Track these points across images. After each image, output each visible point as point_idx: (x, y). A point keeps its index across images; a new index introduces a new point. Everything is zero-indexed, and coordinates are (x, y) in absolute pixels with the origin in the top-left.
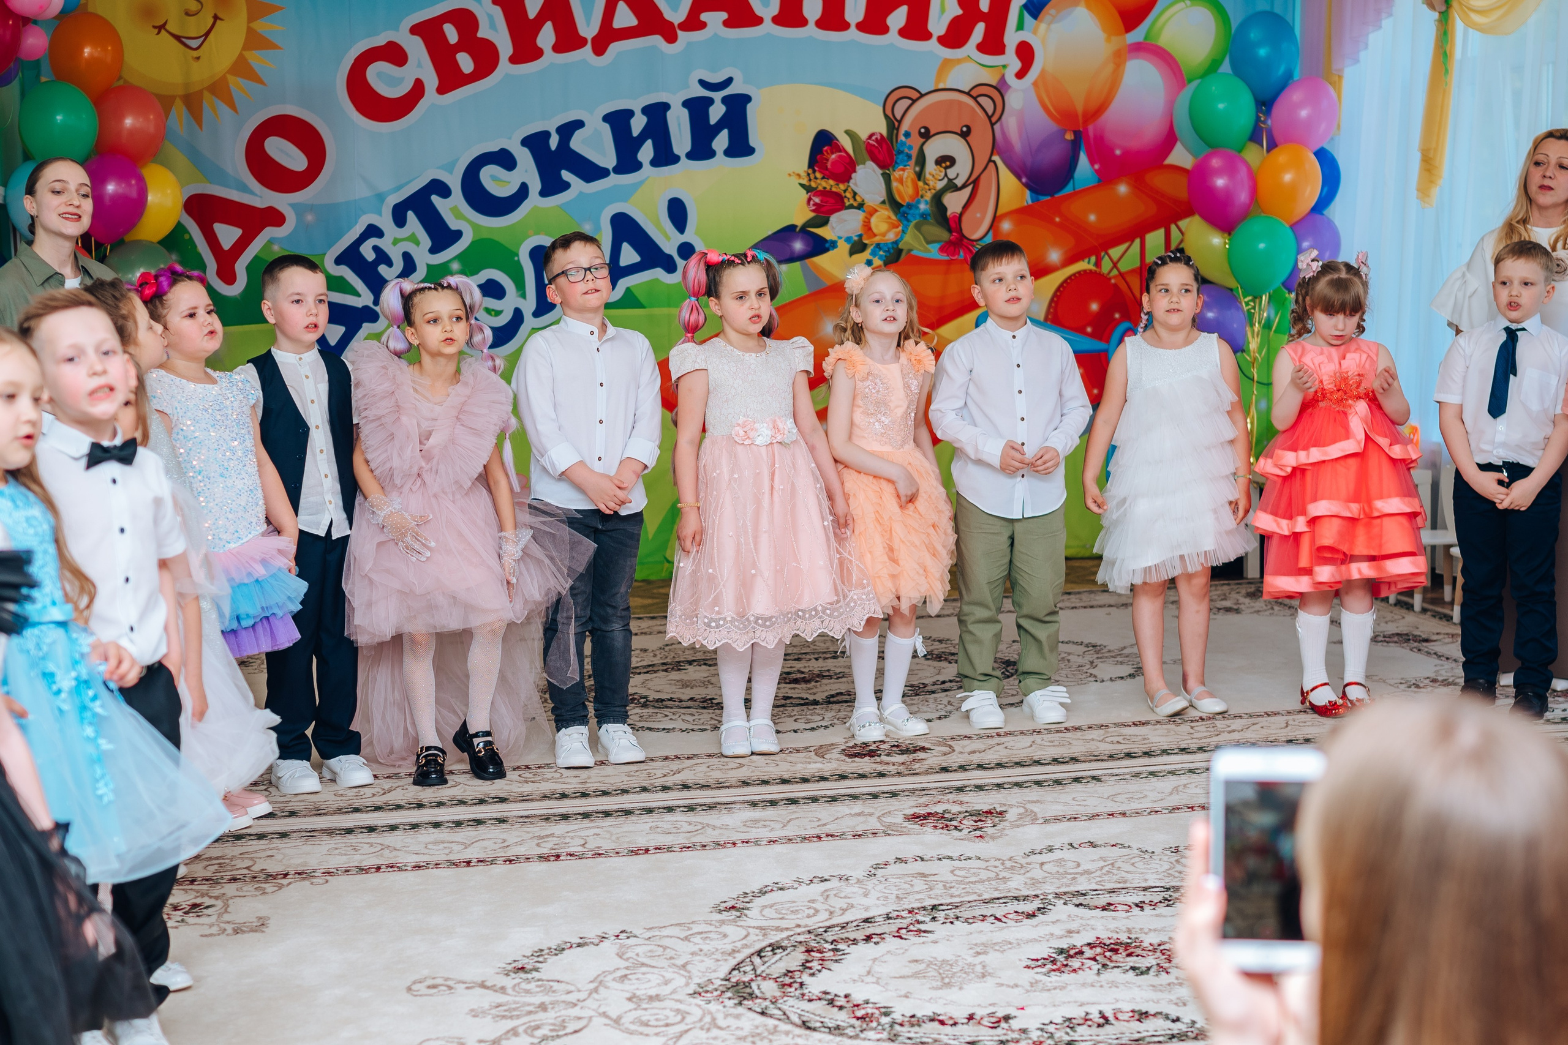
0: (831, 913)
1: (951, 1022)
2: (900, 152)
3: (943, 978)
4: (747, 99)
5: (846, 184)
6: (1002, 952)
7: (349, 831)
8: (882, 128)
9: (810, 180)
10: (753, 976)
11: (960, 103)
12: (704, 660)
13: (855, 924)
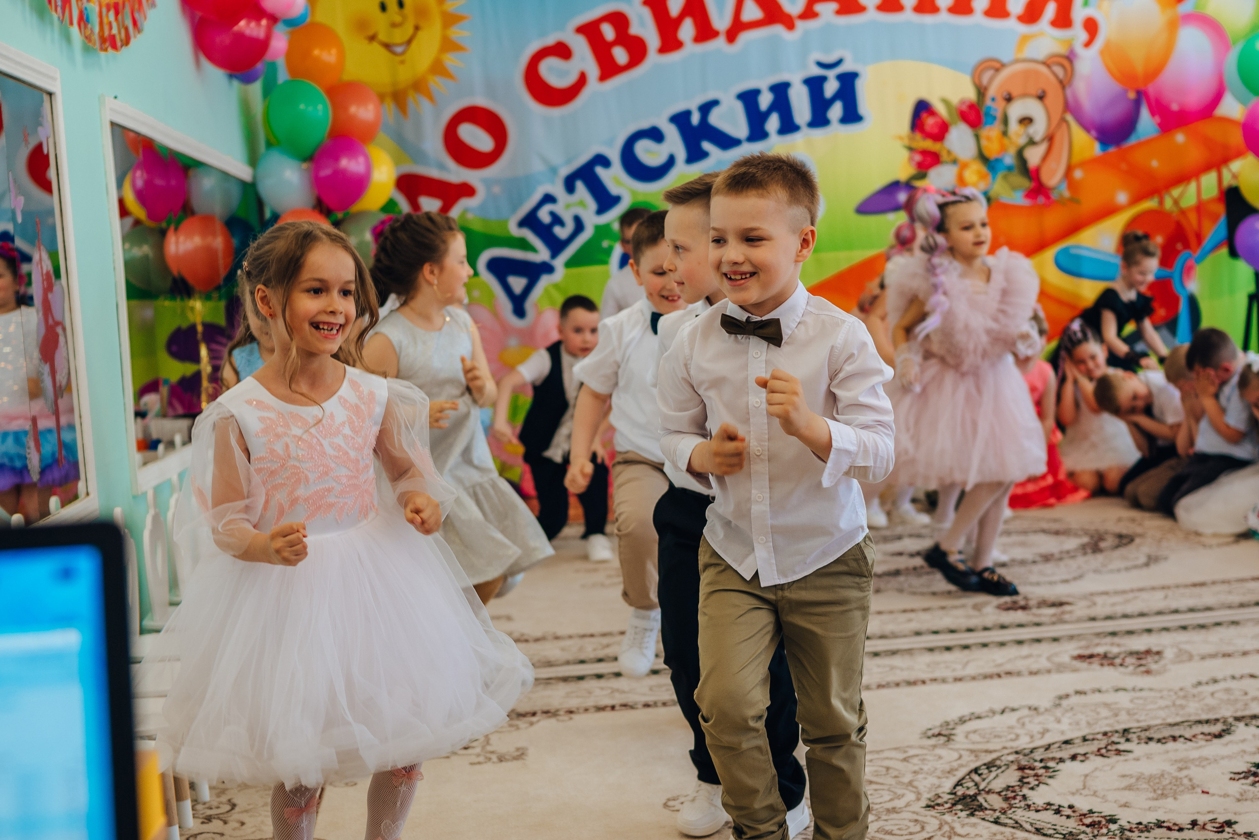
0: (1032, 737)
1: (1176, 828)
2: (987, 114)
3: (1155, 791)
4: (855, 75)
5: (941, 143)
6: (1203, 767)
7: (581, 678)
8: (970, 94)
9: (911, 141)
10: (976, 791)
11: (1037, 71)
13: (1057, 745)
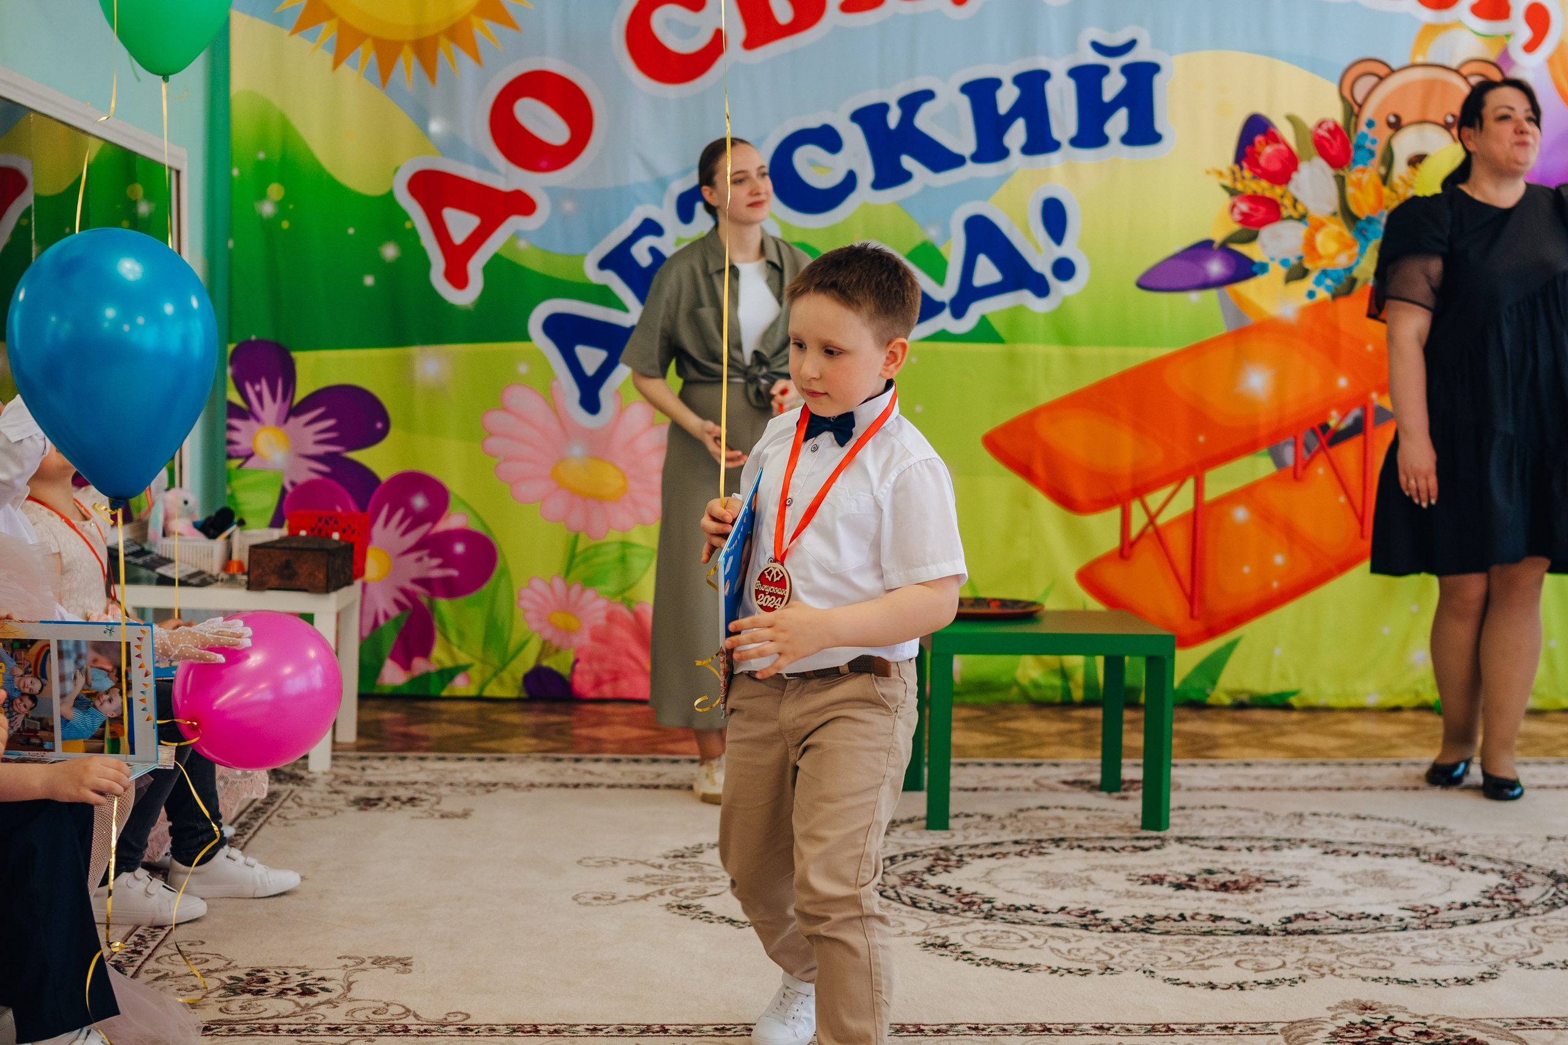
2: (1359, 147)
4: (1153, 69)
5: (1284, 187)
8: (1335, 113)
9: (1235, 180)
11: (1446, 84)
12: (1077, 839)
